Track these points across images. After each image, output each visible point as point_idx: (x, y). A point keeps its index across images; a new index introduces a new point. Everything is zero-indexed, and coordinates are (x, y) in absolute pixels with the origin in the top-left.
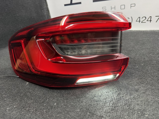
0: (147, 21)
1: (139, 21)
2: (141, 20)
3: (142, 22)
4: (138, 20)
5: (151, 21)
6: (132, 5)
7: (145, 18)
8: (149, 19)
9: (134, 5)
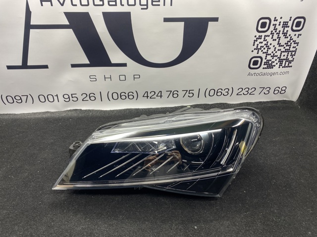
0: (157, 96)
1: (147, 97)
2: (150, 95)
3: (150, 98)
4: (146, 95)
5: (161, 96)
6: (135, 77)
7: (154, 93)
8: (159, 95)
9: (138, 76)
